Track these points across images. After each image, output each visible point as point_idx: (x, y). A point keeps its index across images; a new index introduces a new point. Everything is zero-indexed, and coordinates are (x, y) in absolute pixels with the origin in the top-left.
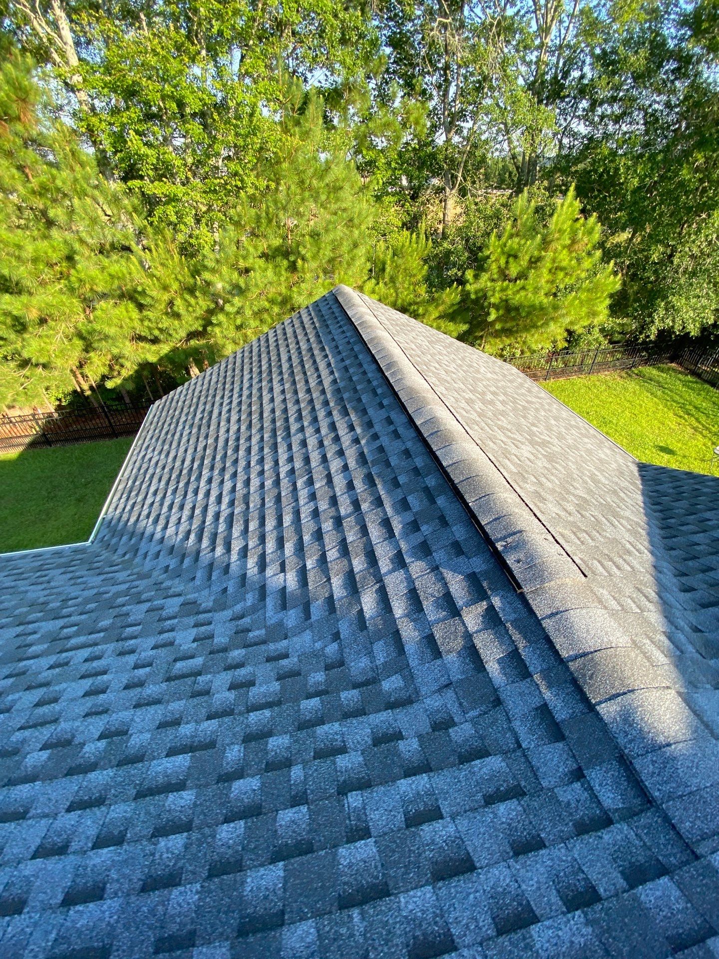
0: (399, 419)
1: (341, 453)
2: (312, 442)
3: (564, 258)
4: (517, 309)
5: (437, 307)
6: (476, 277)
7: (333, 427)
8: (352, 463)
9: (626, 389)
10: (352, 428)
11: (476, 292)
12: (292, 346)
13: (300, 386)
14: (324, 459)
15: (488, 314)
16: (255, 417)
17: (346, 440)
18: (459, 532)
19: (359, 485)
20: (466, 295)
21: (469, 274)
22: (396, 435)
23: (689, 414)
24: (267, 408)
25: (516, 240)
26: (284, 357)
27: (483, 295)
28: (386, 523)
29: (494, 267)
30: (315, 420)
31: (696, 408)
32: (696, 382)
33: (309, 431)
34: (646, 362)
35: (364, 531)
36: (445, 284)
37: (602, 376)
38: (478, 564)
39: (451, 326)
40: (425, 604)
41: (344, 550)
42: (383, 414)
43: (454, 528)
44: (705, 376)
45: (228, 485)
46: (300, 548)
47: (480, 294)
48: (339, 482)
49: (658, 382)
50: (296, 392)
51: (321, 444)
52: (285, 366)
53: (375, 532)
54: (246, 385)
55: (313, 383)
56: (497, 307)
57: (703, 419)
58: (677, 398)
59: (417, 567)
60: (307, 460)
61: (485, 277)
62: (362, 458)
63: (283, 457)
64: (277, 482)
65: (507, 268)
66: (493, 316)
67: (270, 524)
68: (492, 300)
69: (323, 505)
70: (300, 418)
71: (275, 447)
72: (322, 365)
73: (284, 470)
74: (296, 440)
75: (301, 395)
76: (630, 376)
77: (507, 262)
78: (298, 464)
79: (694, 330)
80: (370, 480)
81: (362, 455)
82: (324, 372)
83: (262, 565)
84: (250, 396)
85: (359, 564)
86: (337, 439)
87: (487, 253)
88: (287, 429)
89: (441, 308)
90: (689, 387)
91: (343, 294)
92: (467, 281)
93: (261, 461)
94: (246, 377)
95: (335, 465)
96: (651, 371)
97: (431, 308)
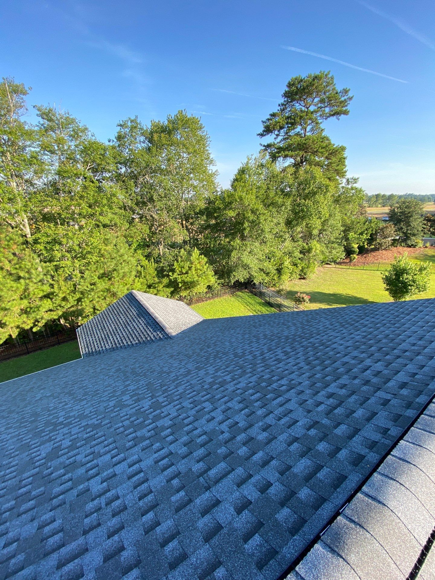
0: (150, 317)
1: (141, 324)
3: (198, 266)
4: (187, 283)
6: (173, 274)
7: (138, 321)
8: (143, 325)
10: (142, 320)
11: (173, 279)
12: (123, 307)
14: (138, 326)
15: (179, 285)
16: (119, 324)
19: (145, 328)
20: (170, 280)
21: (170, 274)
22: (150, 319)
25: (183, 263)
27: (176, 280)
28: (150, 330)
29: (177, 271)
30: (134, 321)
32: (251, 295)
34: (238, 290)
36: (163, 276)
37: (224, 297)
39: (168, 289)
41: (144, 335)
42: (147, 317)
45: (118, 336)
46: (137, 338)
49: (241, 296)
51: (137, 324)
52: (123, 312)
53: (148, 332)
54: (112, 318)
55: (131, 314)
56: (181, 283)
60: (134, 327)
61: (176, 274)
62: (145, 324)
63: (129, 328)
65: (182, 271)
66: (180, 285)
67: (130, 338)
68: (179, 281)
70: (130, 321)
71: (126, 327)
72: (133, 310)
76: (233, 296)
77: (181, 269)
80: (147, 327)
82: (134, 312)
87: (174, 267)
88: (128, 324)
89: (163, 284)
90: (249, 297)
91: (134, 293)
92: (170, 276)
94: (111, 316)
96: (239, 293)
97: (160, 285)
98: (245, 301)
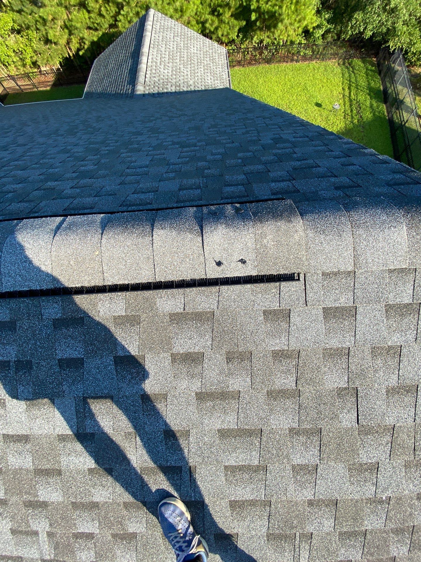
31: (356, 85)
32: (373, 71)
34: (361, 56)
37: (329, 62)
42: (136, 59)
44: (382, 68)
45: (109, 80)
46: (117, 88)
49: (354, 69)
51: (125, 67)
52: (127, 44)
55: (130, 50)
57: (354, 91)
60: (123, 71)
62: (130, 70)
67: (114, 85)
68: (253, 7)
70: (125, 61)
71: (118, 69)
72: (134, 44)
76: (344, 63)
80: (129, 74)
82: (133, 47)
86: (128, 66)
88: (122, 64)
95: (126, 71)
96: (358, 62)
98: (353, 80)
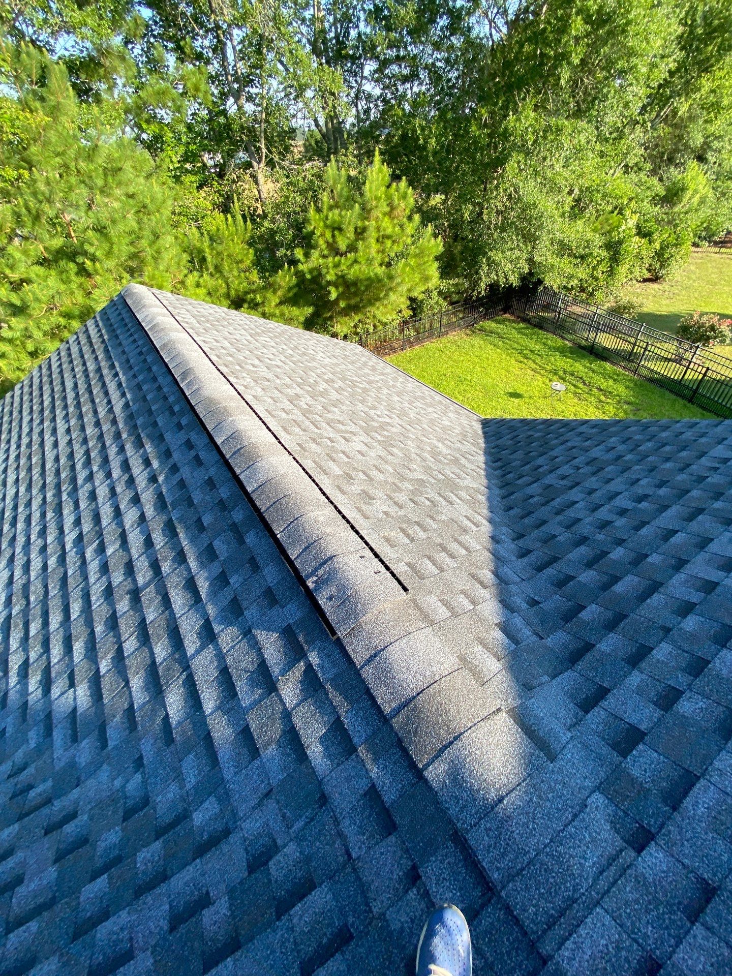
0: (198, 441)
1: (136, 500)
2: (102, 492)
3: (388, 226)
4: (355, 284)
5: (275, 292)
6: (307, 255)
7: (126, 466)
8: (149, 511)
9: (473, 346)
10: (147, 463)
11: (310, 272)
12: (79, 369)
13: (88, 419)
15: (329, 293)
17: (141, 481)
18: (271, 574)
19: (159, 539)
20: (300, 275)
21: (299, 253)
22: (198, 461)
23: (527, 358)
24: (50, 456)
25: (337, 211)
26: (69, 385)
27: (317, 274)
28: (191, 585)
29: (321, 242)
30: (106, 460)
31: (531, 351)
32: (527, 328)
33: (99, 477)
34: (485, 317)
35: (166, 602)
36: (276, 266)
37: (451, 337)
38: (293, 612)
39: (295, 311)
40: (238, 684)
41: (144, 635)
42: (182, 436)
43: (266, 570)
44: (533, 321)
47: (315, 273)
48: (135, 539)
49: (498, 334)
50: (83, 428)
51: (113, 492)
53: (179, 599)
54: (26, 430)
56: (335, 285)
57: (538, 360)
58: (515, 345)
59: (227, 636)
61: (315, 254)
62: (161, 503)
63: (69, 520)
64: (62, 559)
65: (335, 242)
66: (334, 295)
67: (55, 620)
68: (329, 278)
69: (118, 577)
70: (88, 463)
72: (112, 387)
73: (70, 539)
74: (83, 494)
75: (90, 431)
76: (474, 332)
77: (333, 236)
78: (87, 526)
79: (514, 280)
80: (170, 530)
81: (160, 496)
82: (115, 395)
83: (47, 684)
84: (29, 445)
85: (161, 650)
86: (131, 482)
87: (310, 228)
89: (280, 293)
90: (523, 334)
92: (299, 261)
93: (43, 533)
94: (26, 419)
95: (130, 517)
96: (491, 325)
97: (269, 295)
